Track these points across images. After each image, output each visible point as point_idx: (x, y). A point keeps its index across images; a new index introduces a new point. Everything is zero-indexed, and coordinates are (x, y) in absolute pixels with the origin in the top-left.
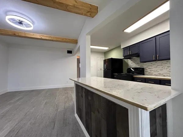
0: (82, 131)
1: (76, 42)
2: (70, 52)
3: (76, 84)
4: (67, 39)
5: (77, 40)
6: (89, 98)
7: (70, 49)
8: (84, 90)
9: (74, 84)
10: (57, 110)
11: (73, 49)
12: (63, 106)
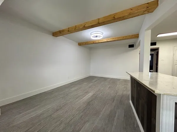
0: (134, 113)
1: (137, 36)
2: (131, 46)
3: (131, 77)
4: (127, 36)
5: (138, 35)
6: (139, 88)
7: (132, 43)
8: (136, 82)
9: (129, 77)
10: (117, 93)
11: (135, 43)
12: (121, 93)
